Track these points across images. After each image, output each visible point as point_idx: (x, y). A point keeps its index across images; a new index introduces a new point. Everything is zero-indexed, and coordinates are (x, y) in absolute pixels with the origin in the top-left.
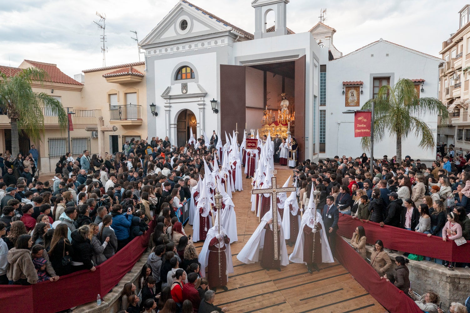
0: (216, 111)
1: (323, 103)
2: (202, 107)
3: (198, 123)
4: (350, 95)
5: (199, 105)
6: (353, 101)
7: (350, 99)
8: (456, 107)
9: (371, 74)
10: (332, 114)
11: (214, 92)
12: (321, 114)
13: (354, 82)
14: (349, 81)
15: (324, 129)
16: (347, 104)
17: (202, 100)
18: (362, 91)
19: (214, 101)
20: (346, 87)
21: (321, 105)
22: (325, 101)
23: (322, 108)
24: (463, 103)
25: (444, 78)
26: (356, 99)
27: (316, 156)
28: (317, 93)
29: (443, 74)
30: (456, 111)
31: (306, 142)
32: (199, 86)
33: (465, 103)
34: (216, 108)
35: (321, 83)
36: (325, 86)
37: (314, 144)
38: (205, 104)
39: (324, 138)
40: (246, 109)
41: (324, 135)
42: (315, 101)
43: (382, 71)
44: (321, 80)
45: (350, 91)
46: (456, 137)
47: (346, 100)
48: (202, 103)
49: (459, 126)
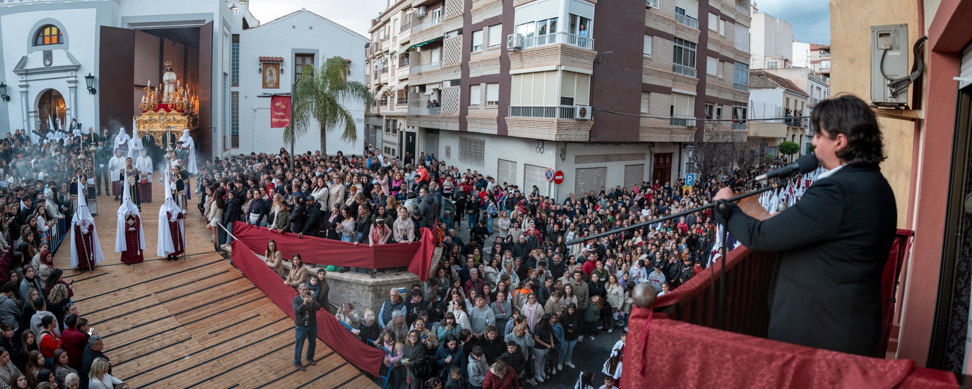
0: (93, 91)
1: (235, 83)
2: (73, 85)
3: (69, 109)
4: (268, 73)
5: (69, 82)
6: (272, 82)
7: (269, 78)
8: (384, 94)
9: (292, 50)
10: (246, 97)
11: (91, 64)
12: (233, 97)
13: (272, 58)
14: (266, 56)
15: (237, 117)
16: (265, 85)
17: (74, 75)
18: (282, 70)
19: (90, 77)
20: (264, 64)
21: (233, 85)
22: (238, 80)
23: (234, 89)
24: (389, 91)
25: (372, 61)
26: (275, 79)
27: (227, 153)
28: (228, 69)
29: (372, 56)
30: (384, 99)
31: (213, 133)
32: (69, 56)
33: (392, 91)
34: (93, 87)
35: (233, 57)
36: (238, 61)
37: (225, 137)
38: (77, 81)
39: (237, 129)
40: (135, 88)
41: (237, 125)
42: (225, 79)
43: (305, 46)
44: (233, 53)
45: (268, 69)
46: (384, 128)
47: (263, 80)
48: (73, 79)
49: (387, 116)
